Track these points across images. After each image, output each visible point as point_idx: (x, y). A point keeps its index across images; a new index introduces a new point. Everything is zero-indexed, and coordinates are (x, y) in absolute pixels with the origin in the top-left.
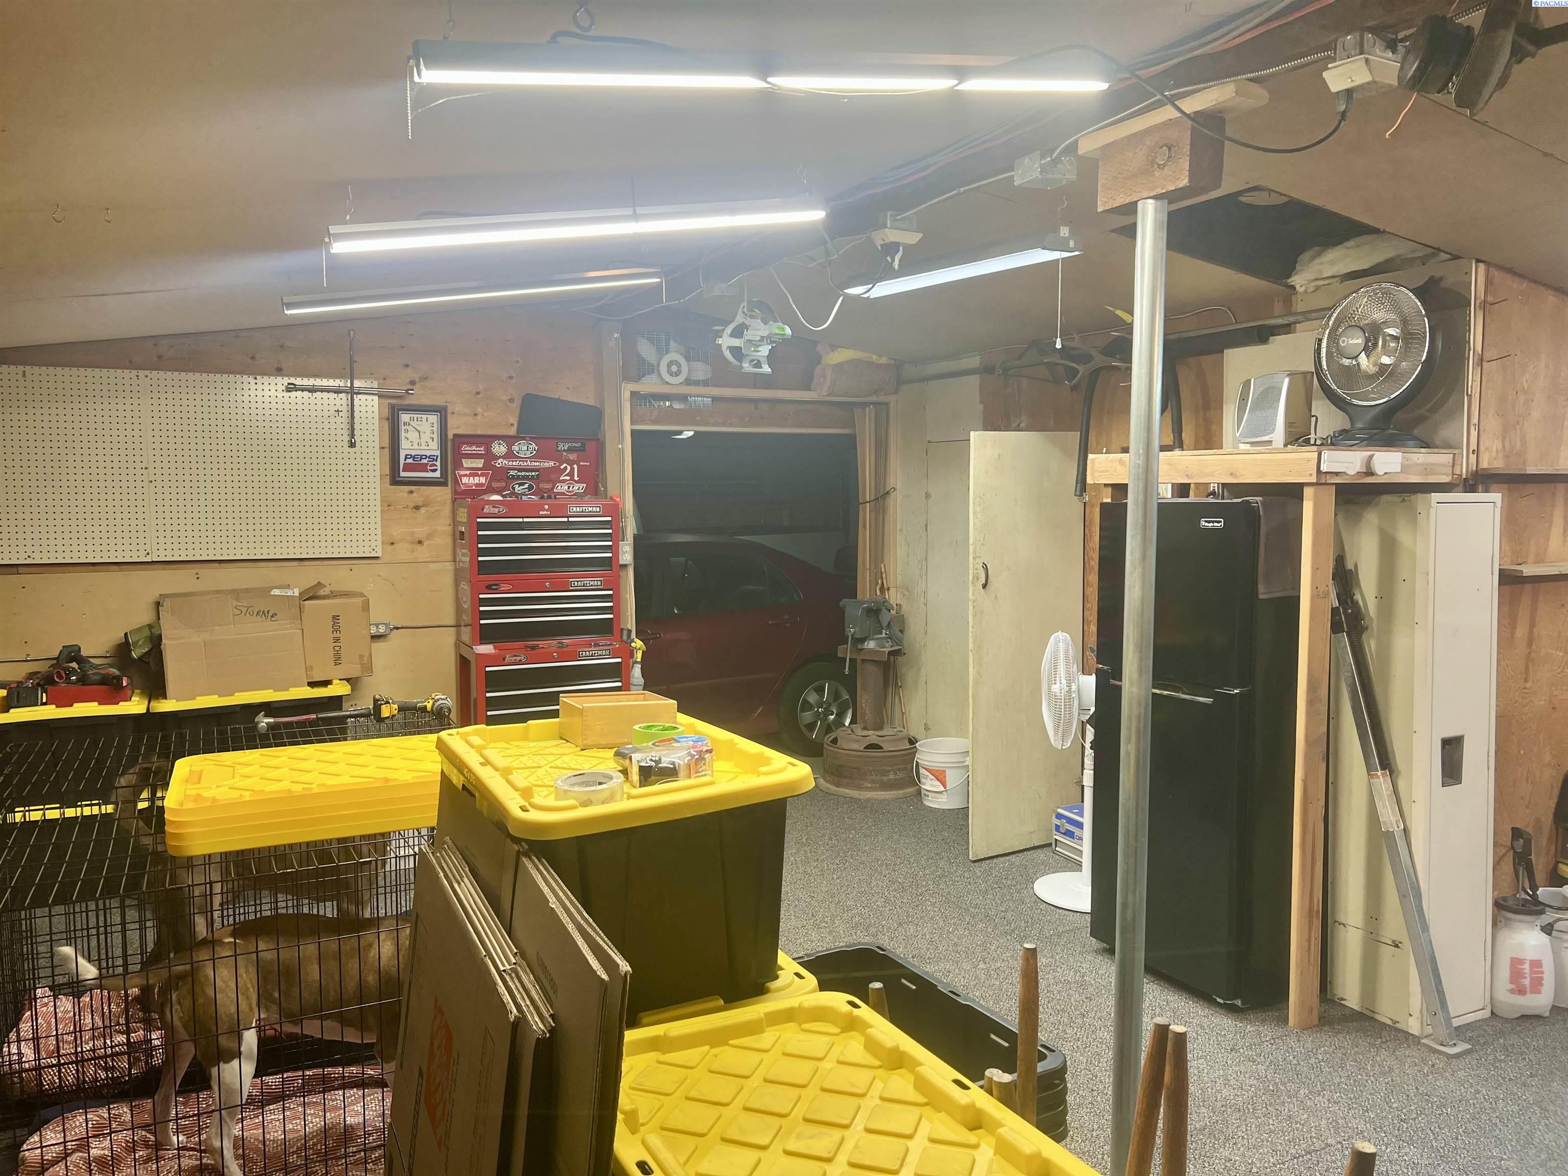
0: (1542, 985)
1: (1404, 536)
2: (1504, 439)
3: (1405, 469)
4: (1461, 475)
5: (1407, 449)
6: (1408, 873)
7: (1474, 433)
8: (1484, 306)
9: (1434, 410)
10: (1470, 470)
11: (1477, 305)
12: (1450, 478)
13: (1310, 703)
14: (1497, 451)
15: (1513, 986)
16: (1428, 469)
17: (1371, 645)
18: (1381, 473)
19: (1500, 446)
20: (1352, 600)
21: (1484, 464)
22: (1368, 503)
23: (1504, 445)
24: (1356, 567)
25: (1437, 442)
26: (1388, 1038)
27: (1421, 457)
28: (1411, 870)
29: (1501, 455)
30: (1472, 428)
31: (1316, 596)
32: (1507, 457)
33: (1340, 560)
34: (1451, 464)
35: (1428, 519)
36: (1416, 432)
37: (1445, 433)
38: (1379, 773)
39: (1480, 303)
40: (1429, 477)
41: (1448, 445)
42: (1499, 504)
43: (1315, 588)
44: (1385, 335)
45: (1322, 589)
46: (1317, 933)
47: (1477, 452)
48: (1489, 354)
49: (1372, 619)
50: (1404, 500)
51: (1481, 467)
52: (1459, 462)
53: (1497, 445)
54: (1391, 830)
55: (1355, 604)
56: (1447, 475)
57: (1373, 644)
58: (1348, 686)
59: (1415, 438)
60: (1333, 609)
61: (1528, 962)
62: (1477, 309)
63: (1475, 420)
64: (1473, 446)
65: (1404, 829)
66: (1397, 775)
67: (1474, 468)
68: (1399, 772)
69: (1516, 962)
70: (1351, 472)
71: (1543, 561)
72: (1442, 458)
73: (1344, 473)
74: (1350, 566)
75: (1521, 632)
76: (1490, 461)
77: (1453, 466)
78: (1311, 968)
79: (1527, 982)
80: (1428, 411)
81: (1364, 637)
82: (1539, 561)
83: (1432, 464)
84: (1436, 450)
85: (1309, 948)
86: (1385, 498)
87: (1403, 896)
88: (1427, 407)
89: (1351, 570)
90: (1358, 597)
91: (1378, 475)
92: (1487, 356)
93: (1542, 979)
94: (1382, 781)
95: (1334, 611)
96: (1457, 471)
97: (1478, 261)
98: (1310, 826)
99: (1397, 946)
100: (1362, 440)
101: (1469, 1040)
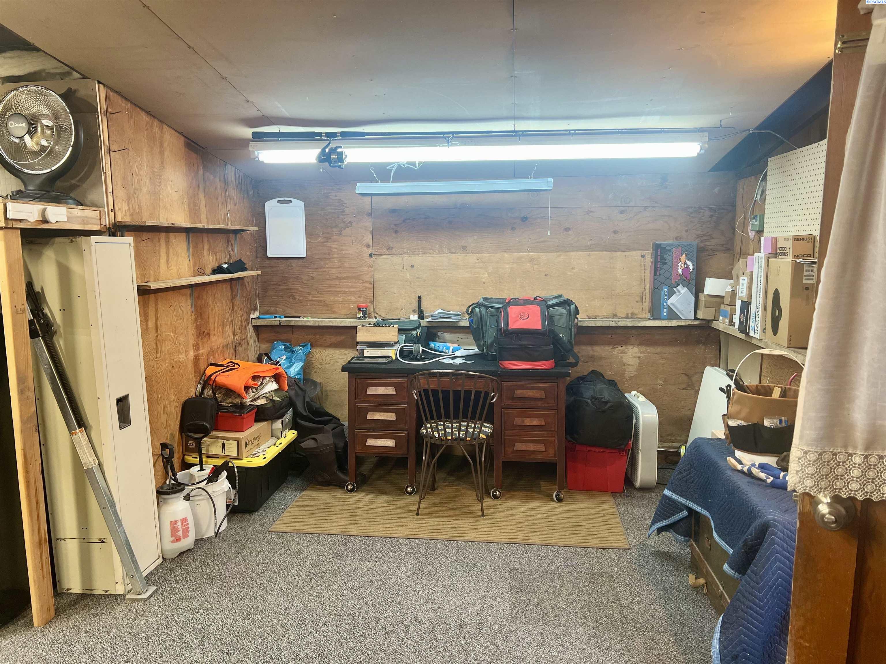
0: (188, 531)
1: (74, 265)
2: (128, 203)
3: (69, 219)
4: (106, 226)
5: (69, 206)
6: (105, 493)
7: (110, 199)
8: (106, 113)
9: (83, 180)
10: (111, 222)
11: (102, 113)
12: (100, 227)
13: (21, 392)
14: (125, 211)
15: (173, 538)
16: (84, 221)
17: (60, 343)
18: (54, 222)
19: (127, 208)
20: (43, 313)
21: (119, 219)
22: (46, 244)
23: (129, 207)
24: (42, 289)
25: (87, 203)
26: (105, 605)
27: (78, 212)
28: (107, 490)
29: (128, 214)
30: (109, 195)
31: (15, 312)
32: (131, 215)
33: (30, 285)
34: (99, 218)
35: (90, 254)
36: (72, 195)
37: (92, 196)
38: (78, 431)
39: (104, 112)
40: (86, 226)
41: (94, 205)
42: (132, 244)
43: (14, 307)
44: (42, 126)
45: (19, 307)
46: (46, 554)
47: (113, 210)
48: (114, 147)
49: (60, 326)
50: (72, 241)
51: (117, 221)
52: (104, 217)
53: (125, 207)
54: (90, 467)
55: (45, 316)
56: (97, 225)
57: (62, 343)
58: (47, 375)
59: (72, 199)
60: (29, 321)
61: (180, 521)
62: (103, 115)
63: (110, 190)
64: (111, 207)
65: (99, 464)
66: (90, 430)
67: (113, 222)
68: (91, 427)
69: (173, 524)
70: (32, 220)
71: (158, 280)
72: (92, 214)
73: (27, 220)
74: (37, 289)
75: (151, 324)
76: (122, 217)
77: (100, 219)
78: (46, 579)
79: (180, 533)
80: (78, 181)
81: (55, 338)
82: (156, 280)
83: (87, 217)
84: (88, 208)
85: (42, 567)
86: (58, 240)
87: (103, 508)
88: (78, 179)
89: (39, 292)
90: (46, 311)
91: (51, 223)
92: (113, 148)
93: (188, 528)
94: (80, 436)
95: (31, 322)
96: (104, 224)
97: (99, 82)
98: (32, 481)
99: (103, 542)
100: (35, 198)
101: (154, 583)
